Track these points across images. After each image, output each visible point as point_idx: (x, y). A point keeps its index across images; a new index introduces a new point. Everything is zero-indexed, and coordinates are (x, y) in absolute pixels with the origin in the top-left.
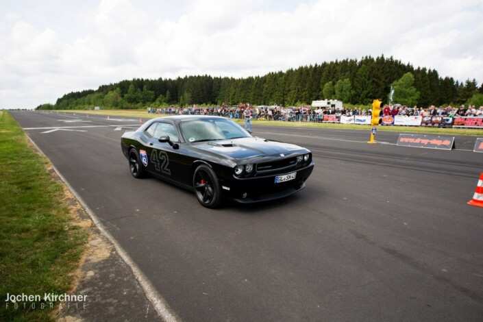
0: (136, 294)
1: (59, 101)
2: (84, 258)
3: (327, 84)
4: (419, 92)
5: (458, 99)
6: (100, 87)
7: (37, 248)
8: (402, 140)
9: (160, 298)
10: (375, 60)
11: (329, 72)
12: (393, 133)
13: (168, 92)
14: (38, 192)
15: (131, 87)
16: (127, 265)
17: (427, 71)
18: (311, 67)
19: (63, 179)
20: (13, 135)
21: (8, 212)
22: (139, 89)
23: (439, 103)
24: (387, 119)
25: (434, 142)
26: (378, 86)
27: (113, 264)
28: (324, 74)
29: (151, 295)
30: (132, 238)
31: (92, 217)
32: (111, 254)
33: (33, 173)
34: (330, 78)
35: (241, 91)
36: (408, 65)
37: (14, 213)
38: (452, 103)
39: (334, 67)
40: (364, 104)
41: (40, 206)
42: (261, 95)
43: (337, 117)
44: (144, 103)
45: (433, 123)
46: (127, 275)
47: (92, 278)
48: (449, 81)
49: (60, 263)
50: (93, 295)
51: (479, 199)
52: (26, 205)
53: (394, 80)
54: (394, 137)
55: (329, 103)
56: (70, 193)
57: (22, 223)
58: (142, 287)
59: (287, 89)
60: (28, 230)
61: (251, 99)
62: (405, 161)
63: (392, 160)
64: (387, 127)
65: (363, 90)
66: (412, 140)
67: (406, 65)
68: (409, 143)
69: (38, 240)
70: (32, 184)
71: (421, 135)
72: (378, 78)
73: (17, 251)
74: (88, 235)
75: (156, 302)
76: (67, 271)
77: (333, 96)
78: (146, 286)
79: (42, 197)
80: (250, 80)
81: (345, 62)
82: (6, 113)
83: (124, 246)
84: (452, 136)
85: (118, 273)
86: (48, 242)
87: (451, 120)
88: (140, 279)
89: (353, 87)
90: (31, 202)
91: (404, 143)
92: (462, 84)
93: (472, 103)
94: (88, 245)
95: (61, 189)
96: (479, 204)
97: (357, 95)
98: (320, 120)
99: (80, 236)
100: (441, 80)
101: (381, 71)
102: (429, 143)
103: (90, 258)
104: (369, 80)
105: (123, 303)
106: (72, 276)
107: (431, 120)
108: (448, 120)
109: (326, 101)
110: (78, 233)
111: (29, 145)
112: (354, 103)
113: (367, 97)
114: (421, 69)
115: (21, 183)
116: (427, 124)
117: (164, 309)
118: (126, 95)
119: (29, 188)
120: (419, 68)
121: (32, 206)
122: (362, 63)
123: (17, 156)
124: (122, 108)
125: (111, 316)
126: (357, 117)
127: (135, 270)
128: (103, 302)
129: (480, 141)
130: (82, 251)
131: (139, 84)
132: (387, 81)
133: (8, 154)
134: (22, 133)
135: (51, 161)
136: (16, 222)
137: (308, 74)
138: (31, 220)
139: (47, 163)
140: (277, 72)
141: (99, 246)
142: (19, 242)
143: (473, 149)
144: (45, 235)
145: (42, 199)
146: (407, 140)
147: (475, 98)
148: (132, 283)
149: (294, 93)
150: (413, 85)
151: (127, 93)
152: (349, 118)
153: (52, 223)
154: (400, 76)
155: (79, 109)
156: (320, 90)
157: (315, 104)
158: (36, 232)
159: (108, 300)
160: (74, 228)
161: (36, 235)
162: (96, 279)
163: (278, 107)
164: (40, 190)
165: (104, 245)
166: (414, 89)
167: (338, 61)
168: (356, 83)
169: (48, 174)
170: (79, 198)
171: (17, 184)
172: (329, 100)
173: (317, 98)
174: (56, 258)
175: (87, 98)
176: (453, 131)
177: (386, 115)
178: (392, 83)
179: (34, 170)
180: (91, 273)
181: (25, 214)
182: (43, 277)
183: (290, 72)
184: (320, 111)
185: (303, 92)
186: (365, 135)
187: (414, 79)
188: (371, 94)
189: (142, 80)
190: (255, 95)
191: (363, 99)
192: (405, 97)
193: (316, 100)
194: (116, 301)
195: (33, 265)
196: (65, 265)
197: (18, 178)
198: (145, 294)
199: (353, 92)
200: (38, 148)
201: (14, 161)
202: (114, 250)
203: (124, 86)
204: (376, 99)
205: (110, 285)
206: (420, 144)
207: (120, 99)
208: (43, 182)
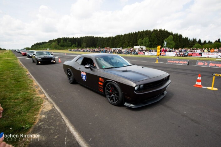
0: (62, 124)
1: (32, 46)
2: (41, 110)
3: (140, 40)
4: (175, 43)
5: (190, 46)
6: (49, 41)
7: (22, 106)
8: (168, 61)
9: (72, 126)
10: (158, 30)
11: (141, 35)
12: (165, 59)
13: (77, 43)
14: (23, 83)
15: (62, 41)
16: (59, 113)
17: (178, 35)
18: (133, 33)
19: (33, 78)
20: (13, 60)
21: (10, 91)
22: (65, 42)
23: (183, 47)
24: (163, 53)
25: (181, 62)
26: (160, 40)
27: (53, 112)
28: (139, 36)
29: (68, 125)
30: (61, 101)
31: (45, 93)
32: (52, 108)
33: (21, 75)
34: (141, 37)
35: (106, 42)
36: (171, 32)
37: (12, 92)
38: (187, 47)
39: (142, 33)
40: (154, 48)
41: (23, 89)
42: (114, 44)
43: (143, 53)
44: (67, 47)
45: (180, 55)
46: (58, 117)
47: (44, 118)
48: (186, 39)
49: (31, 112)
50: (44, 125)
51: (198, 84)
52: (17, 88)
53: (165, 38)
54: (165, 60)
55: (140, 47)
56: (36, 83)
57: (15, 96)
58: (64, 121)
59: (124, 42)
60: (18, 99)
61: (110, 45)
62: (170, 70)
63: (165, 69)
64: (163, 56)
65: (154, 42)
66: (172, 62)
67: (170, 32)
68: (171, 63)
69: (22, 102)
70: (20, 80)
71: (176, 60)
72: (160, 37)
73: (13, 107)
74: (43, 100)
75: (70, 127)
76: (33, 116)
77: (142, 45)
78: (66, 121)
79: (24, 85)
80: (109, 38)
81: (147, 31)
82: (11, 51)
83: (57, 105)
84: (188, 60)
85: (55, 116)
86: (26, 103)
87: (187, 54)
88: (64, 118)
89: (150, 41)
90: (19, 87)
91: (169, 63)
92: (191, 40)
93: (195, 47)
94: (43, 105)
95: (32, 82)
96: (198, 86)
97: (151, 44)
98: (137, 54)
99: (40, 101)
100: (183, 38)
101: (160, 35)
102: (179, 63)
103: (44, 110)
104: (156, 38)
105: (57, 128)
106: (36, 117)
107: (180, 54)
108: (186, 54)
109: (139, 46)
110: (39, 100)
111: (19, 64)
112: (150, 47)
113: (155, 45)
114: (176, 34)
115: (15, 79)
116: (178, 55)
117: (74, 130)
118: (60, 44)
119: (19, 82)
120: (175, 34)
121: (20, 89)
122: (153, 31)
123: (14, 68)
124: (58, 49)
125: (51, 134)
126: (151, 53)
127: (62, 114)
128: (49, 128)
129: (198, 62)
130: (40, 107)
131: (65, 39)
132: (163, 38)
133: (11, 67)
134: (17, 59)
135: (29, 70)
136: (13, 95)
137: (132, 36)
138: (19, 94)
139: (27, 71)
140: (120, 35)
141: (47, 105)
142: (14, 104)
143: (195, 65)
144: (25, 101)
145: (24, 86)
146: (170, 61)
147: (196, 45)
148: (61, 119)
149: (127, 43)
150: (173, 40)
151: (60, 43)
152: (148, 53)
153: (28, 95)
154: (168, 37)
155: (41, 49)
156: (137, 42)
157: (135, 47)
158: (21, 100)
159: (51, 127)
160: (37, 98)
161: (21, 101)
162: (46, 118)
163: (121, 49)
164: (23, 82)
165: (49, 104)
166: (173, 42)
167: (144, 31)
168: (151, 39)
169: (27, 76)
170: (39, 85)
171: (14, 80)
172: (140, 46)
173: (136, 45)
174: (29, 110)
175: (44, 45)
176: (188, 58)
177: (163, 52)
178: (164, 39)
179: (21, 74)
180: (44, 116)
181: (17, 92)
182: (24, 118)
183: (125, 35)
184: (137, 50)
185: (130, 43)
186: (154, 59)
187: (173, 38)
188: (157, 44)
189: (66, 38)
190: (111, 44)
191: (153, 46)
192: (170, 45)
193: (135, 46)
194: (53, 127)
195: (20, 113)
196: (33, 113)
197: (14, 77)
198: (66, 124)
199: (150, 43)
200: (23, 65)
201: (13, 71)
202: (53, 106)
203: (59, 40)
204: (159, 45)
205: (51, 121)
206: (175, 63)
207: (57, 45)
208: (25, 79)
